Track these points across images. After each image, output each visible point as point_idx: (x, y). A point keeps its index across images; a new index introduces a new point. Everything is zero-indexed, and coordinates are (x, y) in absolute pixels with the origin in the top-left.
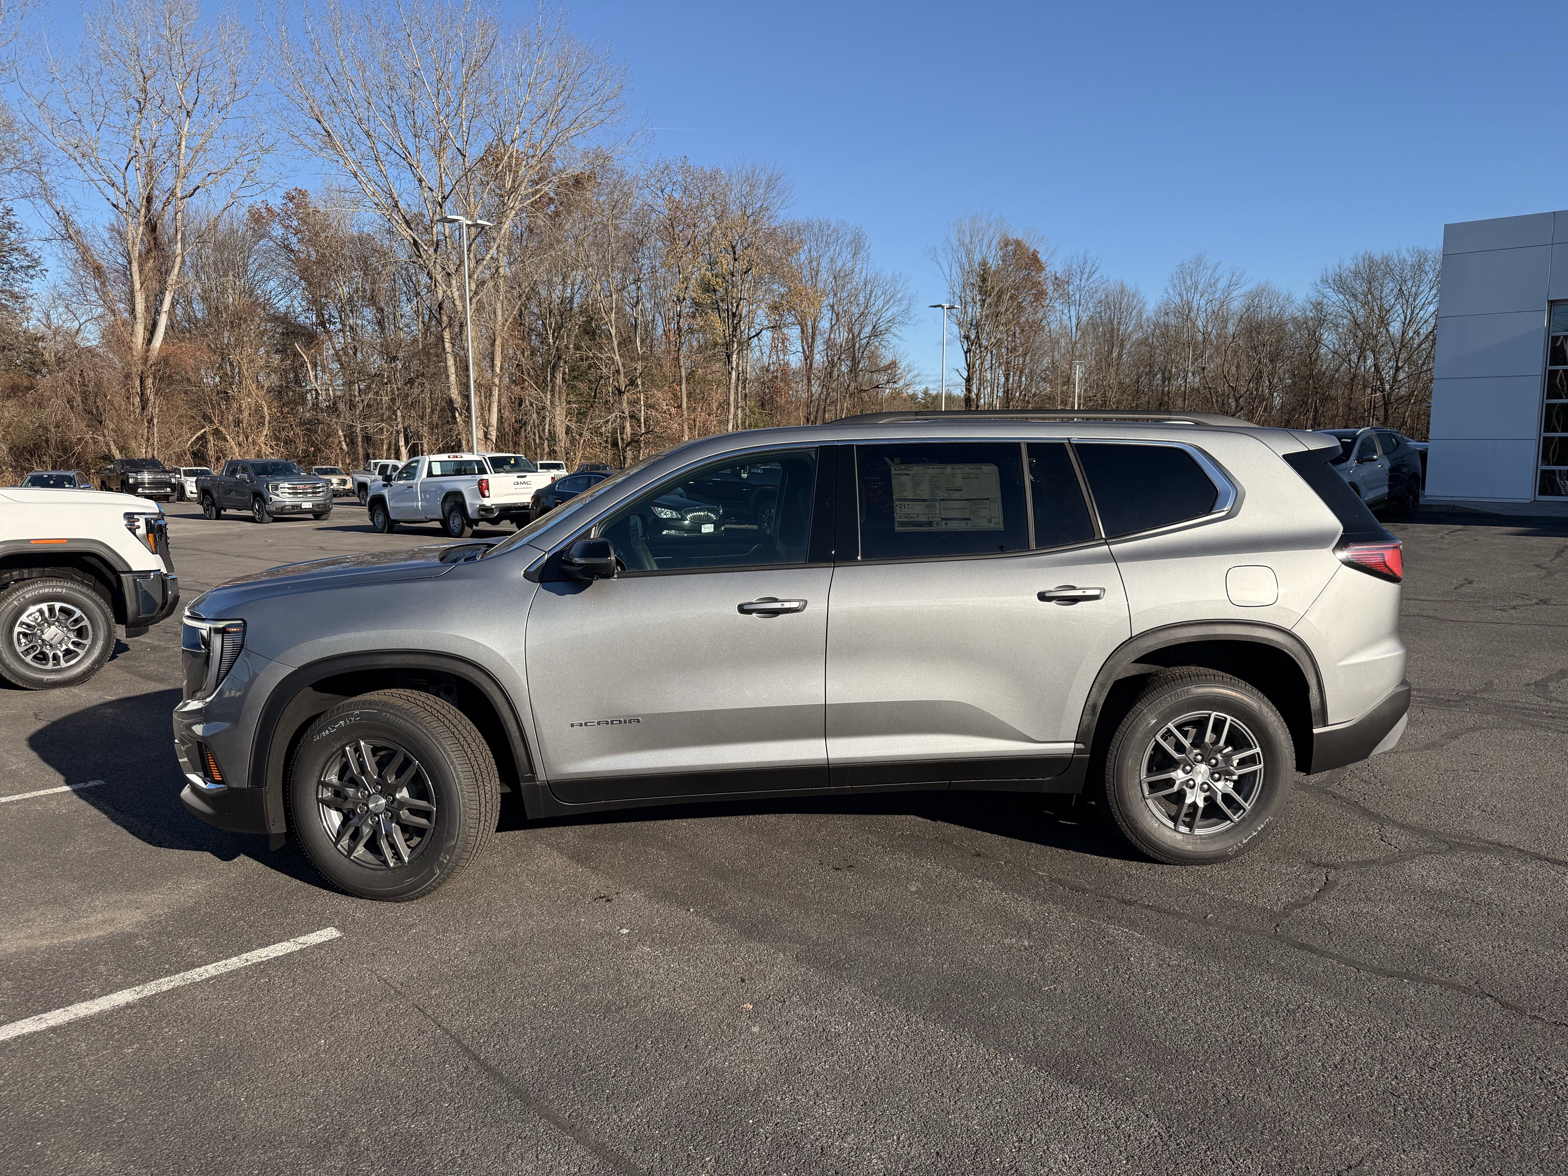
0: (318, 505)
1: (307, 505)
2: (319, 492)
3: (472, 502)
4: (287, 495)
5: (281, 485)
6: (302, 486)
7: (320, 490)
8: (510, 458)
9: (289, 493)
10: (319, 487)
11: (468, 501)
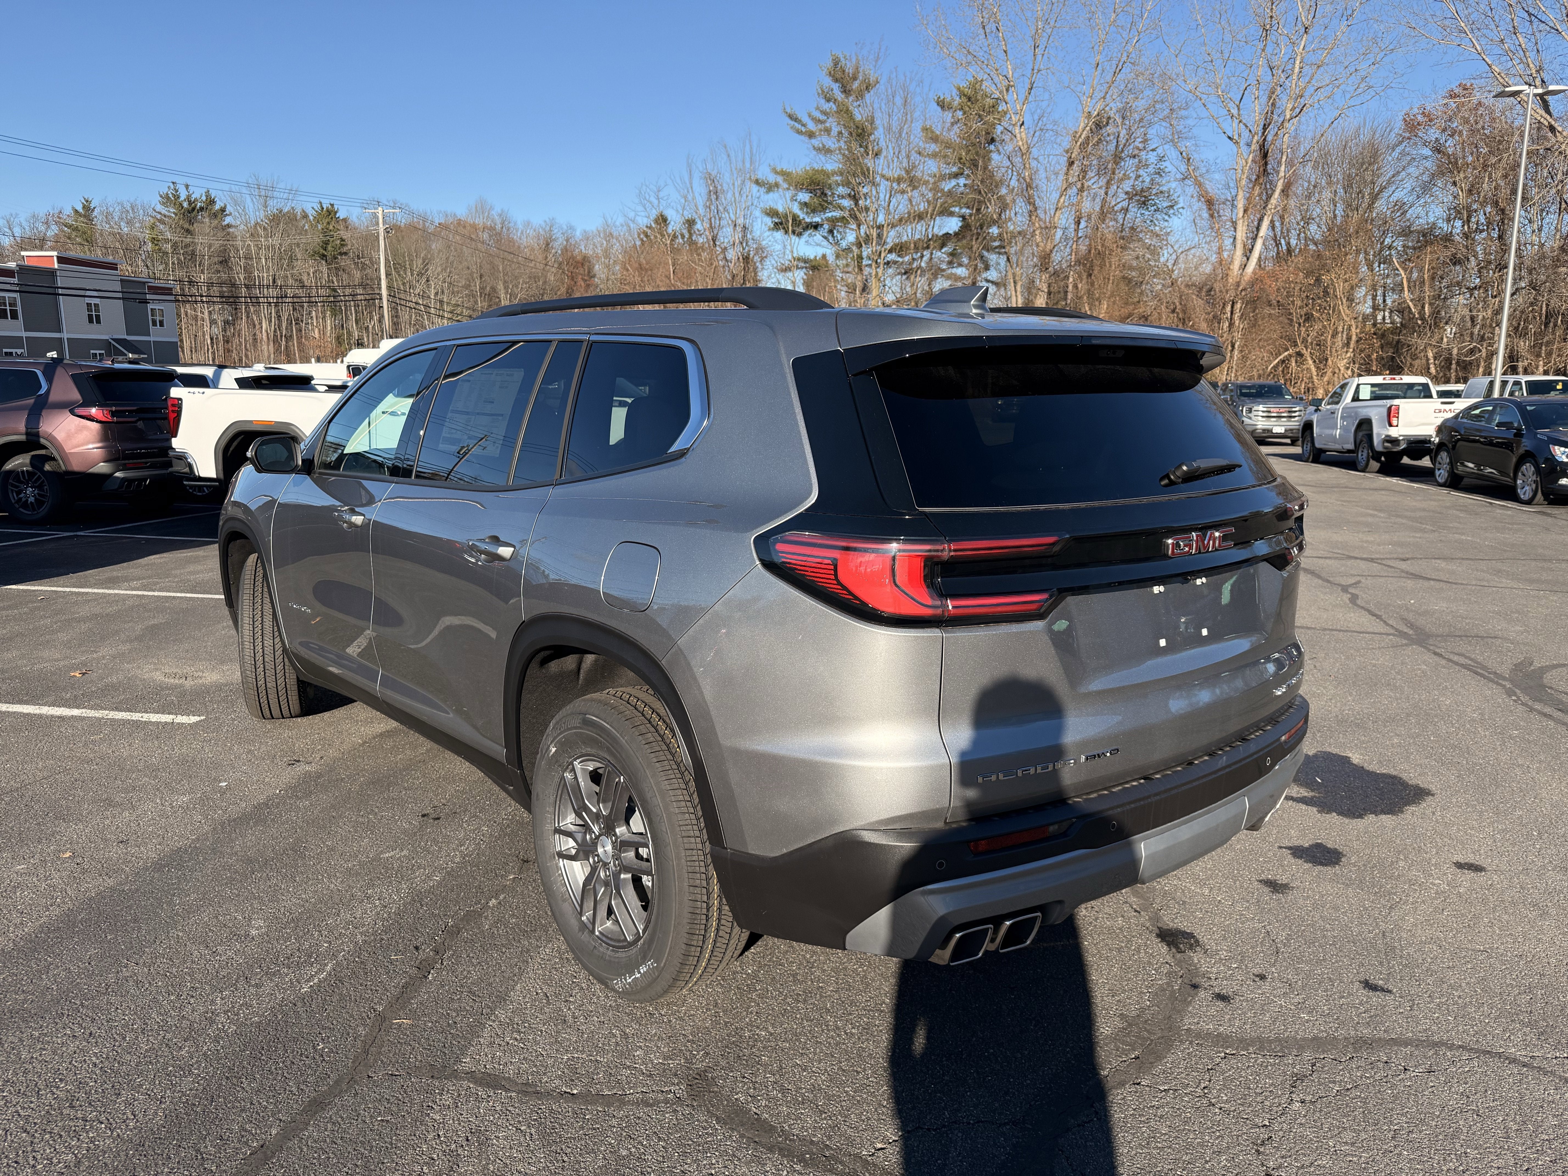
0: (1291, 430)
1: (1279, 430)
2: (1295, 417)
3: (1380, 432)
4: (1260, 418)
5: (1255, 408)
6: (1278, 410)
7: (1297, 414)
8: (1557, 382)
9: (1263, 417)
10: (1295, 412)
11: (1375, 430)
